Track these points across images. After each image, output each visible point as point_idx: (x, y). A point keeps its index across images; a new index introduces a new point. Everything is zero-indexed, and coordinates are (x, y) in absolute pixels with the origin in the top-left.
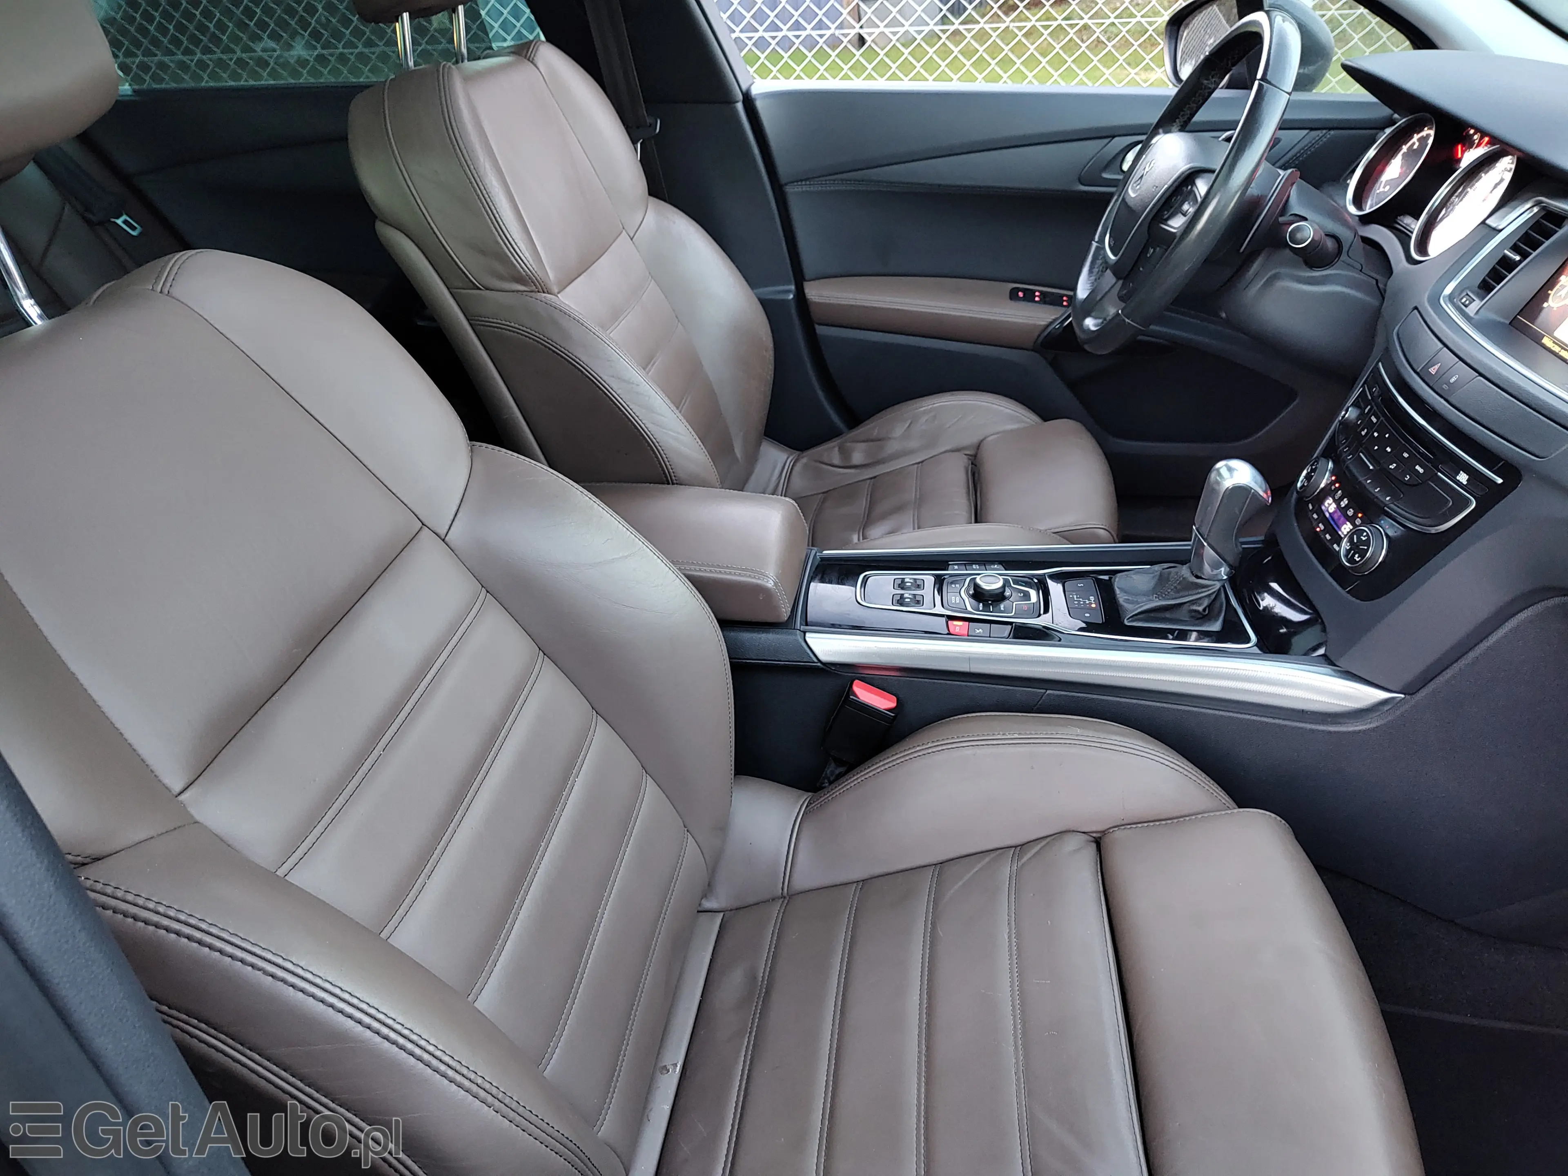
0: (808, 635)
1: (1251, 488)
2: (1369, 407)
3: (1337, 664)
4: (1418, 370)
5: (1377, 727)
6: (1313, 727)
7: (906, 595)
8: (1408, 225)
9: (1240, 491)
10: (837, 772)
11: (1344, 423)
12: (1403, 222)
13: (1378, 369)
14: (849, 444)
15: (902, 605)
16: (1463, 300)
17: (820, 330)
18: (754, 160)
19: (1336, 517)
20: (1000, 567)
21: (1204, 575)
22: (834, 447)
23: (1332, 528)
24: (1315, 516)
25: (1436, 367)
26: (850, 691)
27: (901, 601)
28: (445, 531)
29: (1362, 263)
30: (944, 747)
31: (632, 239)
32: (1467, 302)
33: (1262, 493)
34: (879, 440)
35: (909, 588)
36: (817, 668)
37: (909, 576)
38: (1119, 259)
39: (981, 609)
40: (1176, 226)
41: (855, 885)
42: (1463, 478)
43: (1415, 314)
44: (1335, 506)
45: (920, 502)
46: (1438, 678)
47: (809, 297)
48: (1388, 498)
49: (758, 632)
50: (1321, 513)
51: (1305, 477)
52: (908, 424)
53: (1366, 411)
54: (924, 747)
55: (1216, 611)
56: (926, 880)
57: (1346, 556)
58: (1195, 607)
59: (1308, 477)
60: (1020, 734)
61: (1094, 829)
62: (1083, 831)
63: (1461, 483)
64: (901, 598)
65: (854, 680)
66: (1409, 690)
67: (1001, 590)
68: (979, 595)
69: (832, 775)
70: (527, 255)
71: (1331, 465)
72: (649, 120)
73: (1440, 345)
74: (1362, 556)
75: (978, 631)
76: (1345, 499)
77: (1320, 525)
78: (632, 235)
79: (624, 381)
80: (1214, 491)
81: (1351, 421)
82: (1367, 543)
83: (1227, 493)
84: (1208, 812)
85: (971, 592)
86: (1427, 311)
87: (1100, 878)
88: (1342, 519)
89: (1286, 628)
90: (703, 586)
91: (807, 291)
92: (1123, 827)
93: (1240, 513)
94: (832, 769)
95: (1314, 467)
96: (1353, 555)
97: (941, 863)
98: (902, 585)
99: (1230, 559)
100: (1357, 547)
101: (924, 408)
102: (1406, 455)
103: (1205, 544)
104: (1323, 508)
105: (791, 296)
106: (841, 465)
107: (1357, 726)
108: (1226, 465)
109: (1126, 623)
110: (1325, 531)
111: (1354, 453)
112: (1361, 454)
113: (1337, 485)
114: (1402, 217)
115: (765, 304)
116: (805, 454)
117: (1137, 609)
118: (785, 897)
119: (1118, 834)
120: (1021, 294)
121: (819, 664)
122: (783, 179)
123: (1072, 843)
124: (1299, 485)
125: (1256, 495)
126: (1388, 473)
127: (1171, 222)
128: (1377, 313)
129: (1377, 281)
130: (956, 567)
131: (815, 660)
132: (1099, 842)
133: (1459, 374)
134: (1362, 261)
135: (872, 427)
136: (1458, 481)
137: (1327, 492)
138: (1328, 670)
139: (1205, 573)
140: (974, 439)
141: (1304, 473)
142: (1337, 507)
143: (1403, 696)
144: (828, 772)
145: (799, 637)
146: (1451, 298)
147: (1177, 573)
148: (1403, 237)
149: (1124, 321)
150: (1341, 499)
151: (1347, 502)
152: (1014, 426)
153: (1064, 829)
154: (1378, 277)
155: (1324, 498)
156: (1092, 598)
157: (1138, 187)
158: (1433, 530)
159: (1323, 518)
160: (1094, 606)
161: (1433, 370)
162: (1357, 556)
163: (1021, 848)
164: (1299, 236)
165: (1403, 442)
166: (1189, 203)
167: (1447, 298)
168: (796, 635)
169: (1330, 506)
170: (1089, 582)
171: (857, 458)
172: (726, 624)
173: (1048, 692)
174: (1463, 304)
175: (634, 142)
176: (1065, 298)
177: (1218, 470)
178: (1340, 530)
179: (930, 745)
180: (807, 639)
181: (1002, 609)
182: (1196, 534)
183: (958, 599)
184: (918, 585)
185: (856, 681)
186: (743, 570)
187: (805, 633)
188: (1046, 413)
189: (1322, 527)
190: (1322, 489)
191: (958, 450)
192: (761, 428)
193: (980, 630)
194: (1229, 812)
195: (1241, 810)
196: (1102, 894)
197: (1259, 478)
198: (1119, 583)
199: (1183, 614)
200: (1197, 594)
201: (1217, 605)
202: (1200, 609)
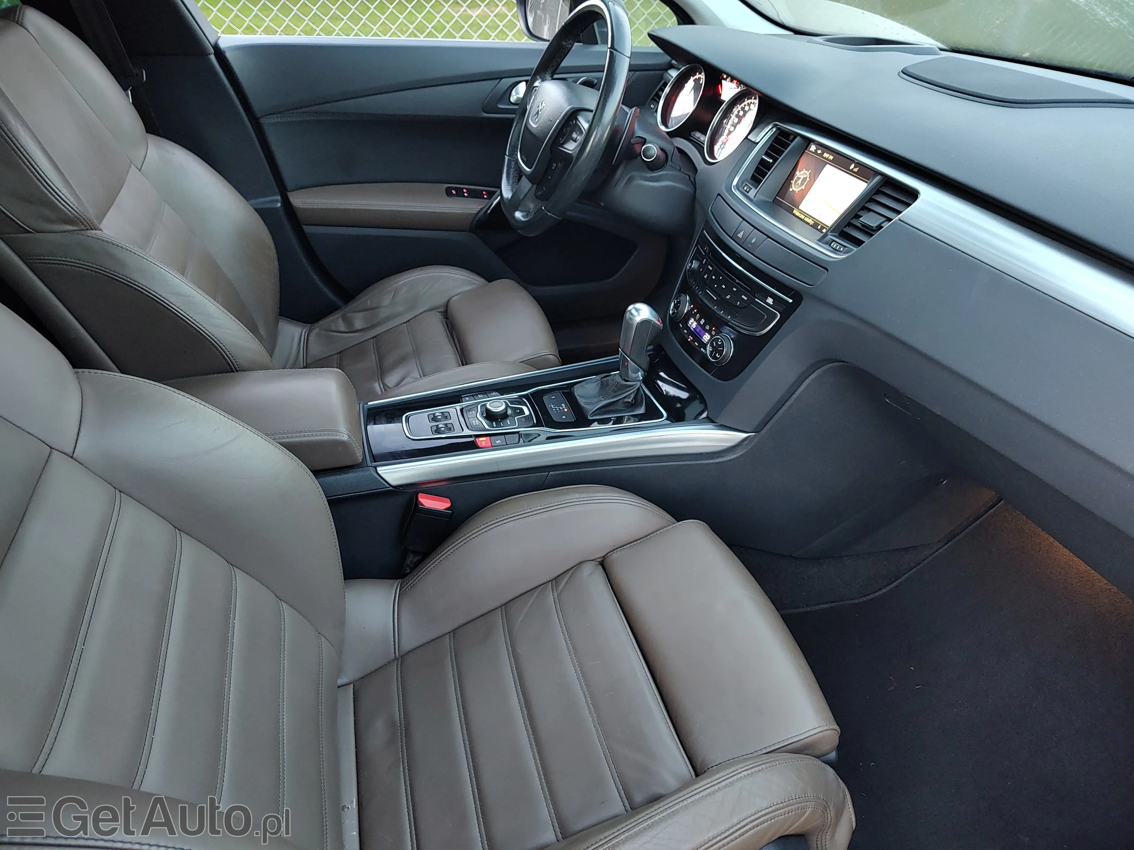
0: (378, 469)
1: (652, 321)
2: (705, 260)
3: (716, 422)
4: (731, 236)
5: (742, 454)
6: (708, 462)
7: (441, 426)
8: (699, 138)
9: (645, 323)
10: (415, 560)
11: (692, 271)
12: (695, 136)
13: (704, 234)
14: (349, 315)
15: (439, 433)
16: (745, 188)
17: (307, 229)
18: (231, 98)
19: (698, 330)
20: (497, 393)
21: (628, 378)
22: (337, 318)
23: (697, 338)
24: (685, 331)
25: (742, 233)
26: (417, 503)
27: (438, 431)
28: (72, 450)
29: (681, 165)
30: (492, 526)
31: (140, 170)
32: (748, 190)
33: (657, 322)
34: (373, 309)
35: (439, 420)
36: (391, 491)
37: (437, 411)
38: (534, 171)
39: (495, 426)
40: (571, 149)
41: (448, 635)
42: (770, 301)
43: (719, 198)
44: (696, 324)
45: (418, 352)
46: (772, 420)
47: (295, 205)
48: (729, 317)
49: (339, 474)
50: (688, 329)
51: (674, 307)
52: (392, 296)
53: (704, 262)
54: (479, 529)
55: (640, 400)
56: (498, 618)
57: (711, 355)
58: (627, 400)
59: (676, 307)
60: (541, 506)
61: (598, 556)
62: (591, 559)
63: (770, 304)
64: (437, 428)
65: (418, 494)
66: (757, 431)
67: (504, 411)
68: (490, 416)
69: (411, 563)
70: (72, 200)
71: (688, 298)
72: (136, 71)
73: (742, 220)
74: (721, 354)
75: (498, 442)
76: (703, 319)
77: (690, 337)
78: (139, 167)
79: (180, 295)
80: (630, 325)
81: (695, 270)
82: (722, 346)
83: (638, 325)
84: (662, 528)
85: (484, 415)
86: (726, 196)
87: (610, 587)
88: (703, 331)
89: (680, 404)
90: (294, 448)
91: (291, 200)
92: (615, 551)
93: (647, 337)
94: (411, 559)
95: (678, 300)
96: (715, 354)
97: (504, 605)
98: (435, 419)
99: (644, 367)
100: (717, 349)
101: (402, 282)
102: (735, 289)
103: (629, 359)
104: (689, 325)
105: (279, 205)
106: (347, 331)
107: (730, 456)
108: (634, 308)
109: (590, 418)
110: (694, 341)
111: (703, 289)
112: (707, 290)
113: (695, 311)
114: (694, 132)
115: (260, 212)
116: (316, 325)
117: (594, 407)
118: (398, 659)
119: (615, 556)
120: (454, 192)
121: (391, 488)
122: (258, 113)
123: (587, 569)
124: (671, 312)
125: (654, 324)
126: (726, 301)
127: (565, 146)
128: (693, 198)
129: (689, 176)
130: (467, 399)
131: (388, 486)
132: (603, 564)
133: (755, 237)
134: (680, 164)
135: (366, 299)
136: (768, 302)
137: (689, 315)
138: (710, 426)
139: (630, 378)
140: (443, 300)
141: (672, 305)
142: (698, 324)
143: (754, 434)
144: (409, 561)
145: (373, 472)
146: (737, 187)
147: (613, 380)
148: (699, 147)
149: (547, 214)
150: (700, 319)
151: (704, 321)
152: (468, 288)
153: (579, 561)
154: (690, 174)
155: (689, 319)
156: (563, 405)
157: (537, 120)
158: (758, 334)
159: (691, 332)
160: (566, 410)
161: (740, 235)
162: (717, 354)
163: (556, 580)
164: (648, 153)
165: (732, 282)
166: (576, 133)
167: (736, 188)
168: (370, 470)
169: (693, 324)
170: (559, 394)
171: (358, 324)
172: (317, 473)
173: (551, 473)
174: (746, 191)
175: (125, 89)
176: (484, 193)
177: (630, 311)
178: (703, 339)
179: (482, 527)
180: (380, 472)
181: (509, 423)
182: (621, 353)
183: (477, 421)
184: (446, 416)
185: (420, 494)
186: (322, 431)
187: (375, 467)
188: (490, 277)
189: (692, 338)
190: (686, 313)
191: (431, 310)
192: (277, 310)
193: (499, 441)
194: (674, 525)
195: (681, 522)
196: (614, 597)
197: (654, 313)
198: (578, 391)
199: (620, 406)
200: (627, 392)
201: (639, 396)
202: (630, 400)
